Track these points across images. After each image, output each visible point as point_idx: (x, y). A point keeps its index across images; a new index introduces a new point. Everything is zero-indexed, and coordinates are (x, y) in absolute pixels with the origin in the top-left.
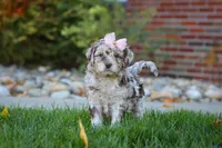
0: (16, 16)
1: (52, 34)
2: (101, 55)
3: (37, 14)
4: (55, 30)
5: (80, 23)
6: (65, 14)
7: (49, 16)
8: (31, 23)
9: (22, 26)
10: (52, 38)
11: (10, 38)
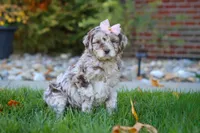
0: (39, 11)
1: (71, 25)
2: (98, 42)
3: (57, 9)
4: (74, 22)
5: (96, 15)
6: (83, 8)
7: (68, 10)
8: (53, 17)
9: (45, 19)
10: (71, 29)
11: (35, 31)
